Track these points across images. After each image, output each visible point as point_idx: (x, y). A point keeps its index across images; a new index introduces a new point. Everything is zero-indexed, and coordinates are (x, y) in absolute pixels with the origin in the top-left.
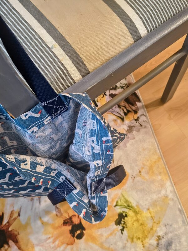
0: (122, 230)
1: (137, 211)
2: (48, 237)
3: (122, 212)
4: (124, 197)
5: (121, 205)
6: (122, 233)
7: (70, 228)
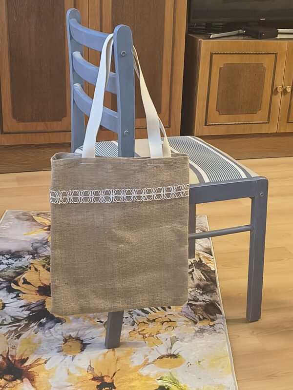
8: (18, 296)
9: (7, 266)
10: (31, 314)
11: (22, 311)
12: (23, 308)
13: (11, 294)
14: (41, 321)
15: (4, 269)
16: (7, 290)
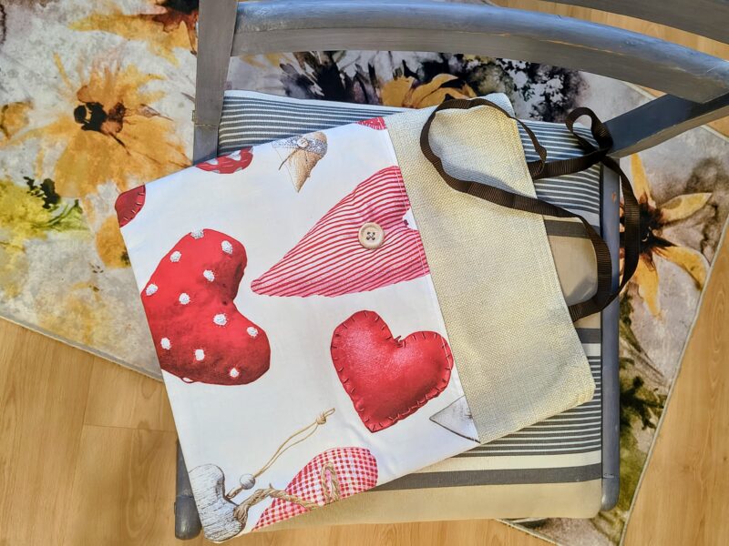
0: (30, 182)
1: (38, 230)
2: (121, 69)
3: (58, 205)
4: (80, 228)
5: (70, 211)
6: (26, 178)
7: (107, 109)
8: (408, 73)
9: (520, 86)
10: (342, 76)
11: (357, 66)
12: (366, 70)
13: (421, 66)
14: (315, 85)
15: (512, 79)
16: (435, 62)
